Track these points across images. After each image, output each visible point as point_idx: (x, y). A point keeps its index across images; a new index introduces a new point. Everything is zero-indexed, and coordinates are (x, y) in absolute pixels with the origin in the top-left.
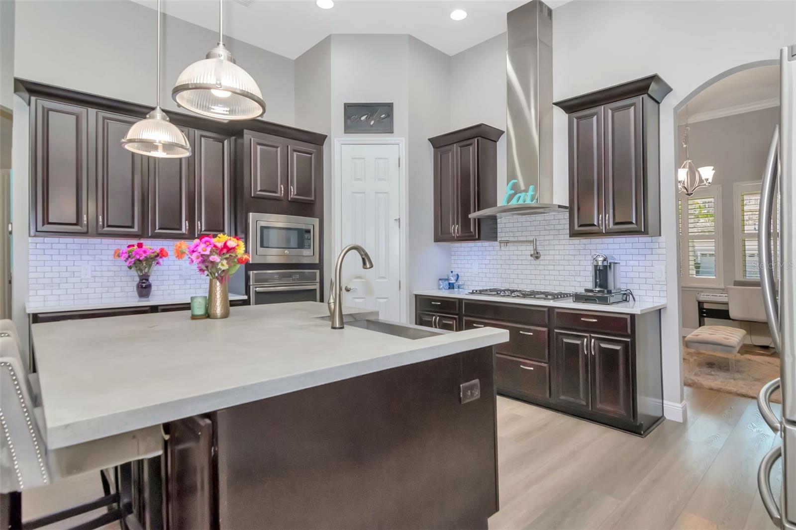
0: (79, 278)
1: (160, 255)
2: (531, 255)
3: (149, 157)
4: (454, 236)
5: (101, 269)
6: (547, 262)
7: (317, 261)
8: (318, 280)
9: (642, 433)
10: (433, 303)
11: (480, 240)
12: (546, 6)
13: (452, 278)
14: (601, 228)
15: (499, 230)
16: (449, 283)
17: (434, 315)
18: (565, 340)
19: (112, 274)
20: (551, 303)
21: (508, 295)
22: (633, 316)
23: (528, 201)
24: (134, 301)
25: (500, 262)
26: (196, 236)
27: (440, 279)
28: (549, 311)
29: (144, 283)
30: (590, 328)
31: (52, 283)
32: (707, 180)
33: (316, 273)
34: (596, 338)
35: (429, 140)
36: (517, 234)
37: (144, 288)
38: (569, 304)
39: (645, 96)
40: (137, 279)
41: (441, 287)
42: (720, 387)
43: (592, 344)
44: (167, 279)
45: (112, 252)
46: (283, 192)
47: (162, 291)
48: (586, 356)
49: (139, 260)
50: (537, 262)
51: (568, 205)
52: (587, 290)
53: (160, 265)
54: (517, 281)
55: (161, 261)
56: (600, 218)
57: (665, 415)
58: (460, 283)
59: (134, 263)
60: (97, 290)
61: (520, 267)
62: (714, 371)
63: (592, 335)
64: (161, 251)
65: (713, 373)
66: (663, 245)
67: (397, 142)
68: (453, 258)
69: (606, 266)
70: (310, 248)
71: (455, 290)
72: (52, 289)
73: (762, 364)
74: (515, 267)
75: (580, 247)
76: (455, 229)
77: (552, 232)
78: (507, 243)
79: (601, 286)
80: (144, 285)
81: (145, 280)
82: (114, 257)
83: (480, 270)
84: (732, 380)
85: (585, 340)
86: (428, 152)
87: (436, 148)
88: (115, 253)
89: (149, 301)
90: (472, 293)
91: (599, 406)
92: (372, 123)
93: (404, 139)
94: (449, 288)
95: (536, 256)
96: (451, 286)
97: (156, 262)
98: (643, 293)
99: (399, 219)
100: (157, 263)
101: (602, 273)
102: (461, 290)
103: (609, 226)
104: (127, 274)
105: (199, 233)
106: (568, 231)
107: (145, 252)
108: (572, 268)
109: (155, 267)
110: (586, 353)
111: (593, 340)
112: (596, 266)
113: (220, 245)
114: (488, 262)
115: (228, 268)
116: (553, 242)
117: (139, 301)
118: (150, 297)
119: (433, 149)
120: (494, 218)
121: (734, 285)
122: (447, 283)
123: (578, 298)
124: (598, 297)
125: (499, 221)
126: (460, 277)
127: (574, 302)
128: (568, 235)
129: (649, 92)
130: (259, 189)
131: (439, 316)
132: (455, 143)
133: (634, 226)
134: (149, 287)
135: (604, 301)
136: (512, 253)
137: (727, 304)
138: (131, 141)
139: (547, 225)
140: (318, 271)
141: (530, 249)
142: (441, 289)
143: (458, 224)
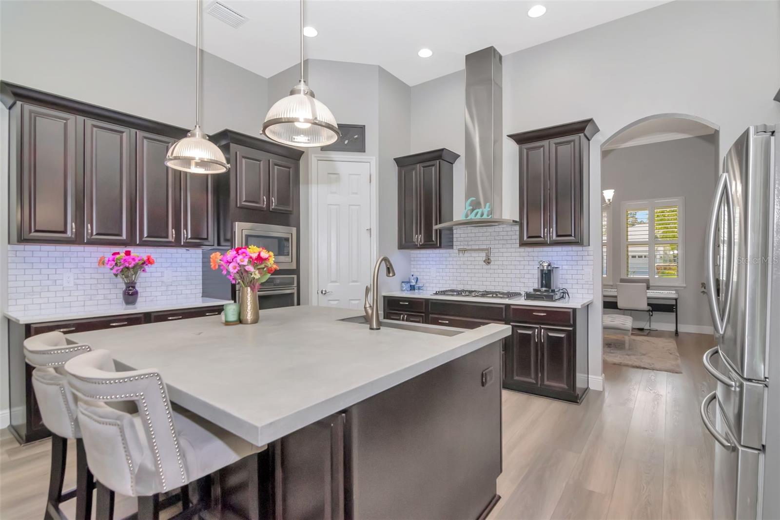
0: (62, 286)
1: (147, 263)
2: (484, 261)
3: (186, 173)
4: (417, 245)
5: (84, 277)
6: (497, 267)
7: (295, 267)
8: (295, 284)
9: (578, 401)
10: (401, 303)
11: (441, 248)
12: (498, 53)
13: (412, 280)
14: (546, 239)
15: (455, 239)
16: (411, 285)
17: (402, 314)
18: (519, 331)
19: (95, 281)
20: (507, 301)
21: (467, 295)
22: (574, 310)
23: (485, 216)
24: (120, 309)
25: (455, 267)
26: (182, 244)
27: (403, 282)
28: (506, 307)
29: (130, 290)
30: (540, 321)
31: (33, 292)
32: (609, 200)
33: (293, 278)
34: (544, 329)
35: (395, 159)
36: (470, 243)
37: (130, 295)
38: (521, 301)
39: (582, 135)
40: (124, 287)
41: (404, 288)
42: (620, 361)
43: (542, 334)
44: (150, 286)
45: (96, 260)
46: (265, 203)
47: (144, 298)
48: (536, 344)
49: (128, 268)
50: (489, 267)
51: (518, 220)
52: (535, 290)
53: (146, 272)
54: (470, 283)
55: (146, 267)
56: (546, 231)
57: (589, 386)
58: (419, 284)
59: (122, 271)
60: (80, 298)
61: (474, 271)
62: (613, 350)
63: (542, 326)
64: (148, 259)
65: (612, 351)
66: (591, 253)
67: (369, 161)
68: (412, 263)
69: (550, 270)
70: (288, 255)
71: (416, 291)
72: (33, 298)
73: (643, 342)
74: (469, 271)
75: (524, 254)
76: (419, 238)
77: (501, 242)
78: (465, 251)
79: (546, 287)
80: (131, 292)
81: (132, 287)
82: (99, 265)
83: (438, 274)
84: (627, 356)
85: (536, 330)
86: (394, 169)
87: (400, 167)
88: (100, 260)
89: (136, 309)
90: (436, 294)
91: (546, 383)
92: (346, 142)
93: (374, 158)
94: (411, 290)
95: (488, 261)
96: (412, 288)
97: (143, 269)
98: (575, 291)
99: (370, 229)
100: (143, 271)
101: (546, 276)
102: (420, 291)
103: (553, 238)
104: (110, 281)
105: (185, 241)
106: (518, 241)
107: (134, 259)
108: (518, 272)
109: (141, 274)
110: (536, 341)
111: (543, 330)
112: (542, 271)
113: (254, 256)
114: (444, 267)
115: (259, 277)
116: (502, 250)
117: (125, 309)
118: (136, 303)
119: (397, 167)
120: (450, 229)
121: (621, 282)
122: (409, 285)
123: (529, 296)
124: (545, 295)
125: (455, 231)
126: (419, 280)
127: (525, 299)
128: (518, 245)
129: (585, 132)
130: (244, 200)
131: (406, 314)
132: (418, 163)
133: (572, 238)
134: (136, 293)
135: (550, 298)
136: (466, 259)
137: (616, 297)
138: (176, 158)
139: (498, 236)
140: (295, 276)
141: (483, 255)
142: (404, 290)
143: (420, 234)
